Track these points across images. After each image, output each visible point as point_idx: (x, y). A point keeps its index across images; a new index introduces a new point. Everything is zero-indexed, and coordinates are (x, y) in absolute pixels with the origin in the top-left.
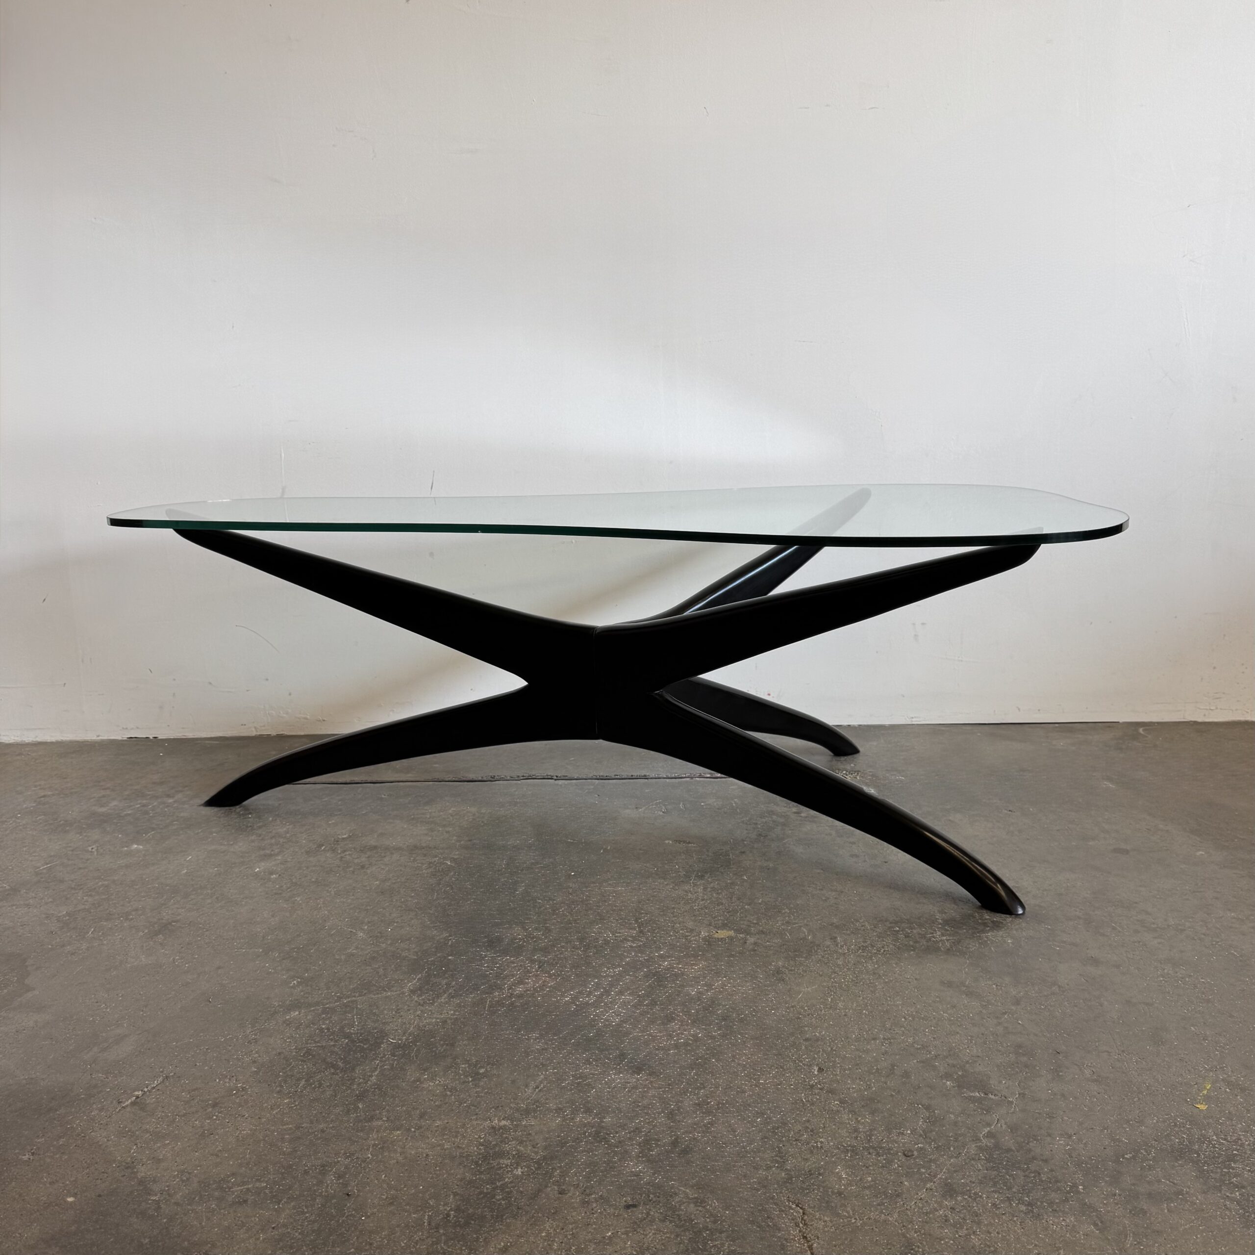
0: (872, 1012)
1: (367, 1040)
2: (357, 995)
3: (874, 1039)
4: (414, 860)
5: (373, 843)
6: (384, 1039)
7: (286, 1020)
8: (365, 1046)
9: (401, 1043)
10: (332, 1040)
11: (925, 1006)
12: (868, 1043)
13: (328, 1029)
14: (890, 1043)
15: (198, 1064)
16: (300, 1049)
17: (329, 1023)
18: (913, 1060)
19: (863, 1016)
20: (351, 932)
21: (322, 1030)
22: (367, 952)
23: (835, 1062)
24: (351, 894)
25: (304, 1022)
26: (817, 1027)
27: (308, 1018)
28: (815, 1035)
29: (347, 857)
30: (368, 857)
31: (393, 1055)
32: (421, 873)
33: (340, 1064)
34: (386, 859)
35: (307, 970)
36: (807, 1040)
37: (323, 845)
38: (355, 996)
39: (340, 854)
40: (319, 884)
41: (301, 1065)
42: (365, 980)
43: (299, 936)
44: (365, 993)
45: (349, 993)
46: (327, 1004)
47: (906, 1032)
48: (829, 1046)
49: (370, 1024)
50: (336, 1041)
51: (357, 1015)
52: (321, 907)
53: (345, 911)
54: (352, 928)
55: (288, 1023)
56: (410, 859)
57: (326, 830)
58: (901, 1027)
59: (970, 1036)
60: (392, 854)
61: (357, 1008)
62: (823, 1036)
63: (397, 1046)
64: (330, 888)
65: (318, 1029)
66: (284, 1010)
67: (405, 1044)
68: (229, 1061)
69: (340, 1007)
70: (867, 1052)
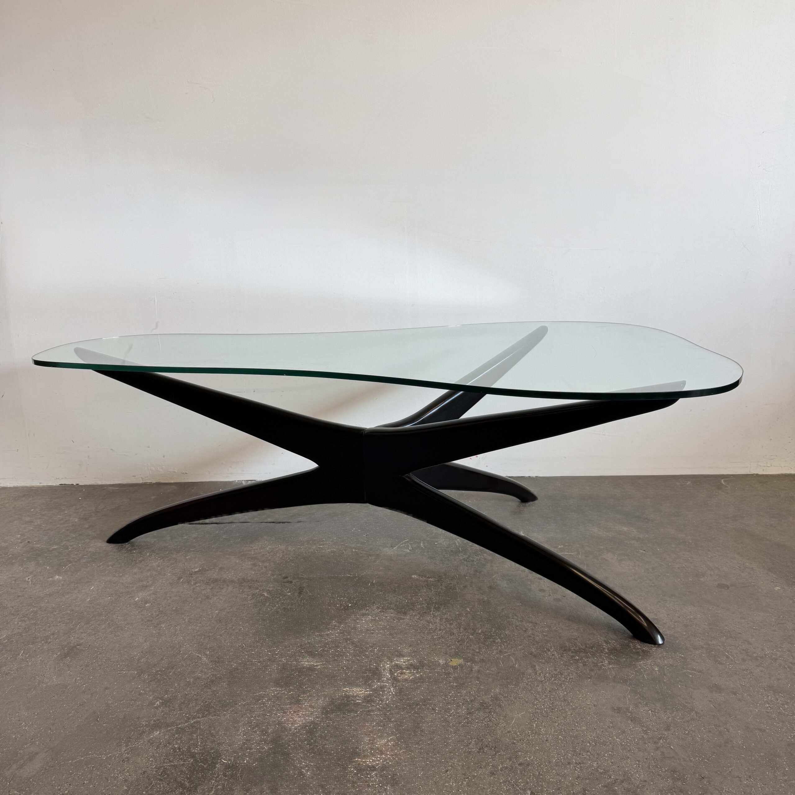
0: (565, 737)
1: (206, 760)
2: (201, 716)
3: (569, 763)
4: (243, 592)
5: (215, 576)
6: (218, 759)
7: (150, 739)
8: (205, 766)
9: (231, 763)
10: (181, 759)
11: (602, 731)
12: (565, 767)
13: (179, 749)
14: (581, 767)
15: (86, 782)
16: (159, 769)
17: (180, 742)
18: (599, 784)
19: (560, 742)
20: (198, 656)
21: (174, 749)
22: (208, 676)
23: (542, 786)
24: (199, 622)
25: (163, 741)
26: (527, 752)
27: (166, 737)
28: (527, 760)
29: (198, 588)
30: (212, 589)
31: (225, 775)
32: (246, 603)
33: (188, 784)
34: (224, 591)
35: (166, 692)
36: (520, 764)
37: (182, 578)
38: (199, 718)
39: (193, 585)
40: (178, 612)
41: (159, 784)
42: (206, 702)
43: (162, 659)
44: (206, 715)
45: (195, 714)
46: (179, 724)
47: (591, 756)
48: (537, 770)
49: (209, 745)
50: (185, 761)
51: (200, 735)
52: (178, 633)
53: (195, 637)
54: (199, 653)
55: (151, 742)
56: (240, 591)
57: (184, 564)
58: (588, 751)
59: (638, 761)
60: (228, 586)
61: (200, 728)
62: (532, 760)
63: (227, 767)
64: (185, 616)
65: (172, 749)
66: (149, 730)
67: (233, 765)
68: (108, 780)
69: (188, 727)
70: (564, 776)
